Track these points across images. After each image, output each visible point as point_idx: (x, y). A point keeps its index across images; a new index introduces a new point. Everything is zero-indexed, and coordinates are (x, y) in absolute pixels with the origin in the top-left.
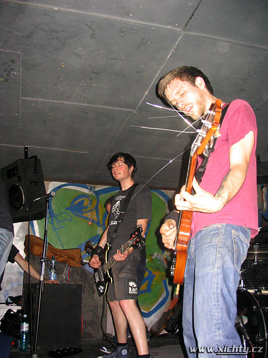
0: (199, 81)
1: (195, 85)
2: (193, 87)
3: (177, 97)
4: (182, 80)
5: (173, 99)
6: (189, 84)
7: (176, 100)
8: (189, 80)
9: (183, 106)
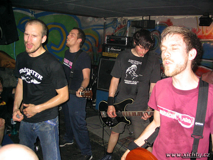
0: (193, 53)
1: (188, 52)
2: (185, 53)
3: (169, 47)
4: (184, 41)
5: (166, 46)
6: (185, 47)
7: (166, 48)
8: (188, 45)
9: (168, 57)
